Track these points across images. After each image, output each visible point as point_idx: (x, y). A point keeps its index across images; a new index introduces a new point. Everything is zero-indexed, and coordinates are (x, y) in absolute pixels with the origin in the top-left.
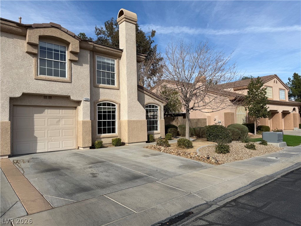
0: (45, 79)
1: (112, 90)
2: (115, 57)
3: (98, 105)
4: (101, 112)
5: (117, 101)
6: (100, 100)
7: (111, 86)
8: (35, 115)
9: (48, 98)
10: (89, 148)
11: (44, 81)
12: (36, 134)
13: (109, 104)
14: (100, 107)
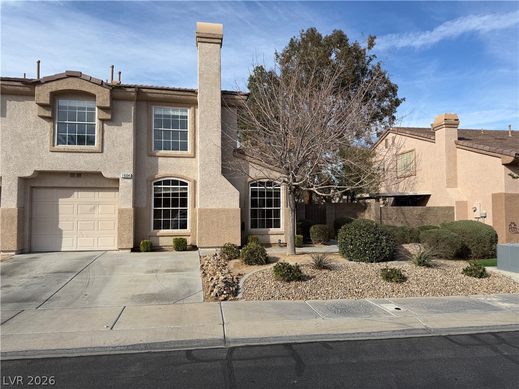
0: (63, 150)
1: (181, 159)
2: (187, 105)
3: (155, 184)
4: (160, 195)
5: (191, 177)
6: (157, 176)
7: (179, 153)
8: (60, 200)
9: (76, 176)
10: (130, 251)
11: (62, 153)
12: (61, 225)
13: (175, 183)
14: (159, 186)
